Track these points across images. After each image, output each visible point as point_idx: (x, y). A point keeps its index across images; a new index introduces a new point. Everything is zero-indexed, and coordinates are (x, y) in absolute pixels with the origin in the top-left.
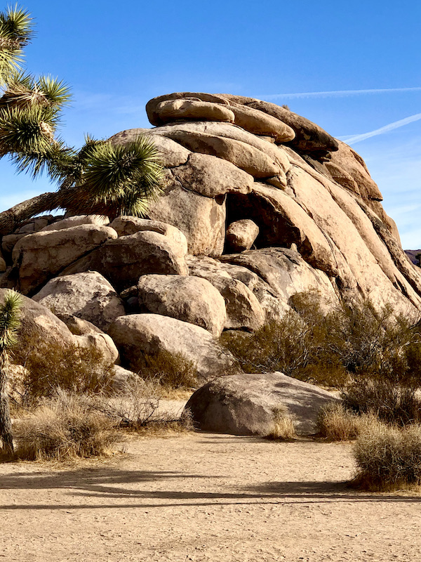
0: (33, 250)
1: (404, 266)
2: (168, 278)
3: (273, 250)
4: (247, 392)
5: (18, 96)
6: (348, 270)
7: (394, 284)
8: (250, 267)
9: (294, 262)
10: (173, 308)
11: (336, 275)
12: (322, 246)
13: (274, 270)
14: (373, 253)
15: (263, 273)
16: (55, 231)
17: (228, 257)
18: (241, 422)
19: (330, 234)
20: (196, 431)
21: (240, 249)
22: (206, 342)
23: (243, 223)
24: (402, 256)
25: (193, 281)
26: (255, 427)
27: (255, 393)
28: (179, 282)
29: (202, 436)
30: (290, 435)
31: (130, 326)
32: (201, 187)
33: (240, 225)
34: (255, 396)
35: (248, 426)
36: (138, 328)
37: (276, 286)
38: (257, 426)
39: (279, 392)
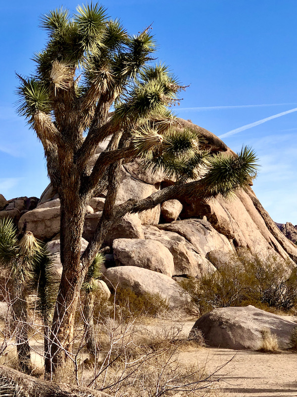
0: (33, 222)
1: (274, 231)
2: (133, 240)
3: (192, 220)
4: (237, 319)
5: (160, 121)
6: (240, 234)
7: (270, 243)
8: (179, 233)
9: (208, 229)
10: (140, 262)
11: (233, 237)
12: (223, 218)
13: (195, 235)
14: (255, 222)
15: (188, 237)
16: (49, 208)
17: (163, 225)
18: (237, 340)
19: (228, 209)
20: (207, 347)
21: (171, 220)
22: (171, 285)
23: (172, 202)
24: (272, 224)
25: (151, 242)
26: (247, 343)
27: (243, 320)
28: (142, 243)
29: (212, 351)
30: (276, 349)
31: (119, 275)
32: (145, 177)
33: (170, 204)
34: (243, 322)
35: (241, 342)
36: (124, 276)
37: (198, 246)
38: (249, 343)
39: (257, 319)
